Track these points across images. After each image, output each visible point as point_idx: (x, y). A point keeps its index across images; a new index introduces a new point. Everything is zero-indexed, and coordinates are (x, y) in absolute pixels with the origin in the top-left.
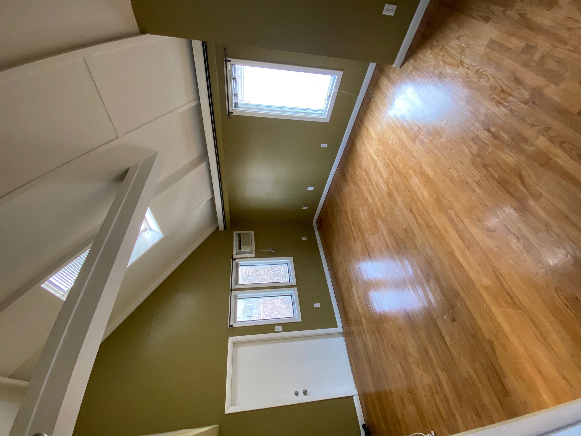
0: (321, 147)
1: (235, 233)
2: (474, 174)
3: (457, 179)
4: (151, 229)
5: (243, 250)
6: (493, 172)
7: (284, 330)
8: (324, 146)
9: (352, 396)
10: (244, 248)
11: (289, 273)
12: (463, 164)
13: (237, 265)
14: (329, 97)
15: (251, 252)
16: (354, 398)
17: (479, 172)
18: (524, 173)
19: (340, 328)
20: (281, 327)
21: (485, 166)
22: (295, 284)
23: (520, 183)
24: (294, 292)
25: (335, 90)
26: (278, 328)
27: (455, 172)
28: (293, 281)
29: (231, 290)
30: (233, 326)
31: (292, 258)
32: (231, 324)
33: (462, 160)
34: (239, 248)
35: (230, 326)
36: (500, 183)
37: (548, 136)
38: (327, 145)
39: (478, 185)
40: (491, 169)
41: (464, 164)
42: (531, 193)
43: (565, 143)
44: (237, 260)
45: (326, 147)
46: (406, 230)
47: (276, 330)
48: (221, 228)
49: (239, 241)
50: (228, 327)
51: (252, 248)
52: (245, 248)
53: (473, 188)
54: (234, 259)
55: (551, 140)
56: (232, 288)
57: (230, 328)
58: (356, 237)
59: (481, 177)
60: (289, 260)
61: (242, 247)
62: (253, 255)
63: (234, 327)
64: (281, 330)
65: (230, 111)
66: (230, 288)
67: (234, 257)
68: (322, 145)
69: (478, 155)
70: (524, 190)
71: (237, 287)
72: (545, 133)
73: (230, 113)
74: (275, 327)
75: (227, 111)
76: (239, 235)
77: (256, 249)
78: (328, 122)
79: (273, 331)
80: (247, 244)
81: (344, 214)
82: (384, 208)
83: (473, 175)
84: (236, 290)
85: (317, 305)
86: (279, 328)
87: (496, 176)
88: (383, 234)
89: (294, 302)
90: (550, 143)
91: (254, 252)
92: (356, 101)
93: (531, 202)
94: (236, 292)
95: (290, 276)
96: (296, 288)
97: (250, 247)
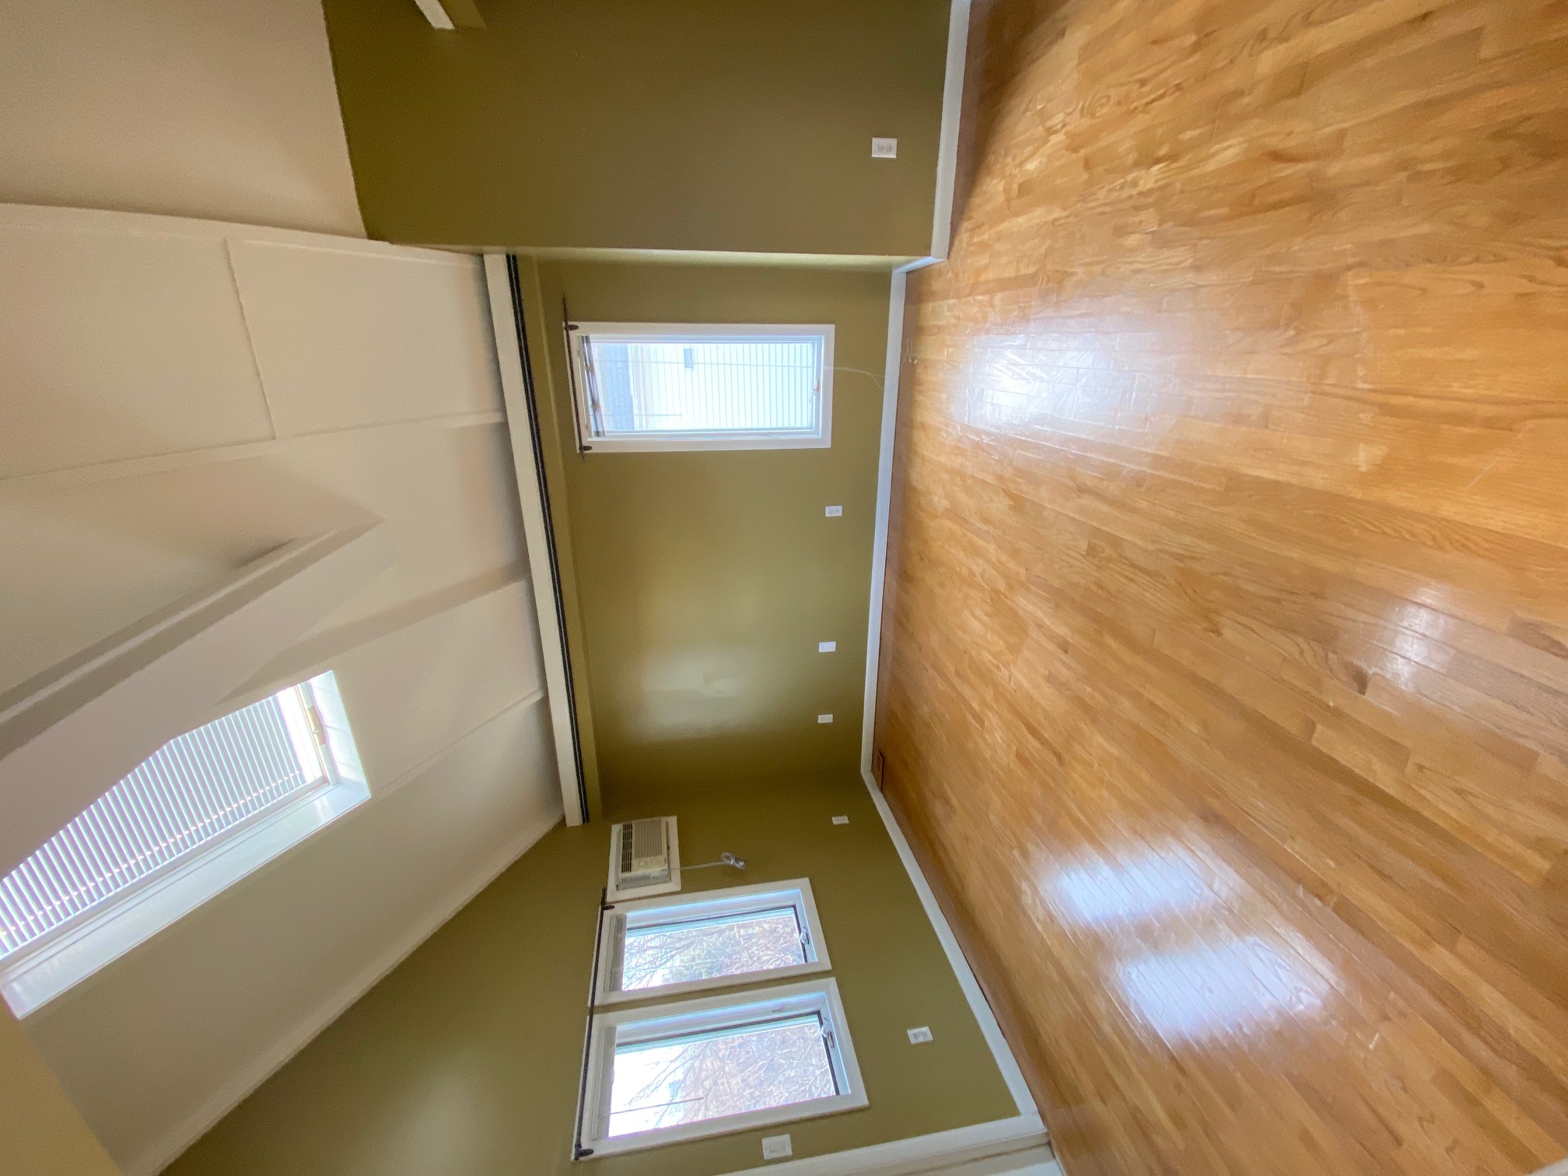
0: (827, 514)
1: (616, 829)
2: (1175, 260)
4: (339, 781)
5: (638, 872)
6: (1212, 212)
7: (801, 1151)
8: (834, 511)
10: (642, 863)
11: (800, 932)
13: (620, 925)
14: (818, 389)
15: (667, 878)
17: (1182, 246)
18: (1275, 143)
19: (1028, 1118)
20: (786, 1138)
21: (1190, 222)
22: (828, 966)
23: (1282, 165)
24: (827, 994)
25: (827, 368)
26: (777, 1145)
28: (819, 958)
29: (593, 1009)
30: (590, 1152)
31: (806, 880)
32: (585, 1146)
34: (626, 867)
35: (581, 1153)
37: (1272, 40)
38: (840, 508)
39: (1198, 269)
40: (1203, 214)
41: (1144, 266)
42: (1317, 156)
44: (618, 909)
45: (840, 514)
46: (1092, 551)
47: (767, 1155)
48: (574, 818)
49: (627, 846)
50: (573, 1157)
51: (668, 861)
52: (646, 865)
53: (1192, 286)
54: (606, 906)
56: (596, 1003)
57: (577, 1161)
58: (977, 709)
59: (1194, 250)
60: (797, 891)
61: (634, 862)
62: (675, 885)
63: (596, 1154)
64: (789, 1152)
65: (584, 444)
66: (589, 1002)
67: (609, 899)
68: (827, 509)
69: (1163, 222)
70: (1300, 166)
71: (614, 998)
72: (1265, 43)
73: (583, 448)
74: (766, 1142)
75: (578, 447)
76: (627, 827)
77: (684, 861)
78: (829, 446)
79: (761, 1160)
80: (653, 850)
81: (931, 672)
82: (1015, 553)
83: (1174, 264)
84: (608, 1008)
85: (920, 1034)
86: (781, 1144)
87: (1224, 211)
88: (1040, 626)
89: (830, 1034)
91: (676, 876)
93: (1334, 169)
94: (612, 1016)
95: (806, 945)
96: (832, 981)
97: (662, 858)
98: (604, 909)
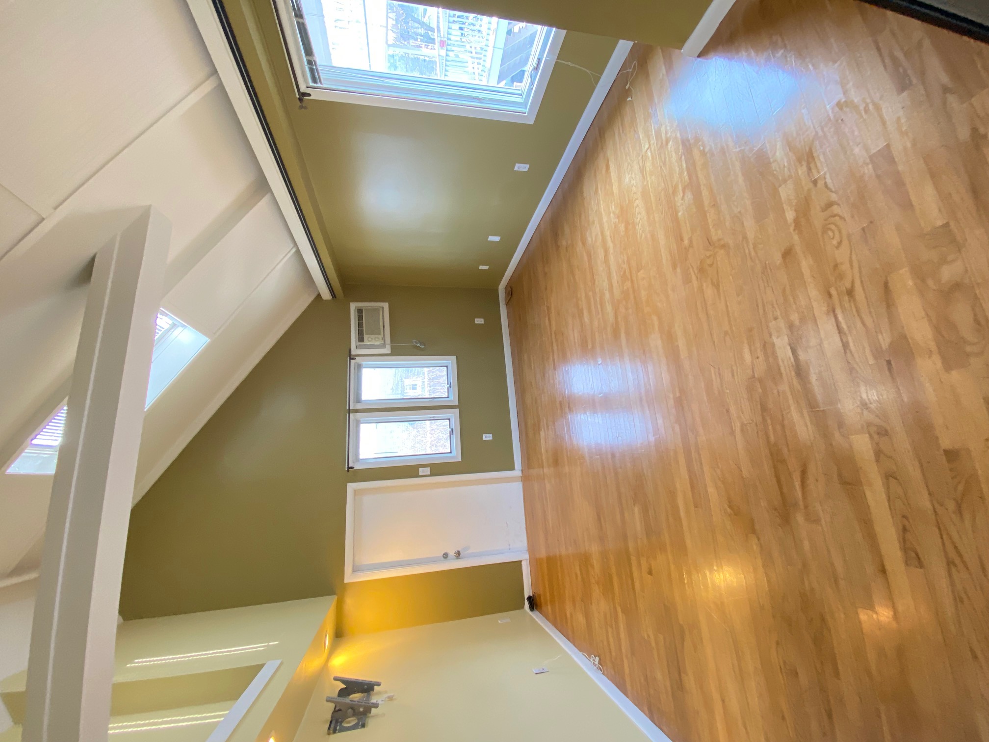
0: (516, 169)
1: (353, 306)
2: (744, 407)
3: (716, 392)
5: (366, 342)
6: (770, 428)
7: (433, 474)
8: (522, 168)
9: (521, 561)
10: (370, 339)
11: (448, 384)
12: (733, 376)
13: (359, 367)
15: (383, 346)
16: (523, 563)
17: (751, 410)
18: (812, 469)
19: (517, 472)
20: (428, 469)
21: (764, 409)
22: (457, 403)
23: (799, 479)
24: (455, 414)
26: (424, 471)
27: (718, 380)
28: (454, 399)
29: (349, 411)
30: (353, 468)
31: (455, 356)
32: (350, 466)
33: (734, 368)
34: (361, 339)
35: (349, 468)
36: (772, 454)
37: (877, 444)
38: (527, 166)
39: (742, 430)
41: (736, 377)
42: (806, 507)
43: (896, 479)
44: (358, 359)
45: (526, 170)
47: (421, 474)
48: (326, 295)
49: (360, 325)
50: (346, 469)
51: (384, 339)
52: (372, 339)
53: (734, 429)
54: (352, 358)
55: (878, 454)
56: (351, 409)
57: (348, 471)
59: (751, 422)
60: (451, 361)
61: (365, 337)
62: (387, 350)
63: (355, 469)
64: (428, 474)
65: (303, 90)
66: (348, 408)
67: (353, 353)
68: (517, 165)
69: (760, 381)
70: (800, 493)
71: (359, 406)
72: (876, 436)
73: (302, 95)
74: (421, 469)
75: (296, 91)
76: (360, 311)
77: (393, 340)
78: (532, 123)
79: (417, 476)
80: (375, 331)
83: (741, 407)
84: (357, 411)
85: (487, 437)
86: (427, 471)
87: (772, 439)
89: (452, 430)
90: (873, 458)
91: (388, 346)
92: (597, 85)
93: (800, 518)
94: (358, 415)
95: (449, 388)
96: (457, 410)
97: (381, 336)
98: (351, 359)
